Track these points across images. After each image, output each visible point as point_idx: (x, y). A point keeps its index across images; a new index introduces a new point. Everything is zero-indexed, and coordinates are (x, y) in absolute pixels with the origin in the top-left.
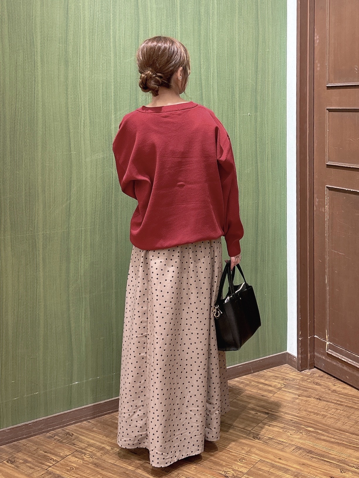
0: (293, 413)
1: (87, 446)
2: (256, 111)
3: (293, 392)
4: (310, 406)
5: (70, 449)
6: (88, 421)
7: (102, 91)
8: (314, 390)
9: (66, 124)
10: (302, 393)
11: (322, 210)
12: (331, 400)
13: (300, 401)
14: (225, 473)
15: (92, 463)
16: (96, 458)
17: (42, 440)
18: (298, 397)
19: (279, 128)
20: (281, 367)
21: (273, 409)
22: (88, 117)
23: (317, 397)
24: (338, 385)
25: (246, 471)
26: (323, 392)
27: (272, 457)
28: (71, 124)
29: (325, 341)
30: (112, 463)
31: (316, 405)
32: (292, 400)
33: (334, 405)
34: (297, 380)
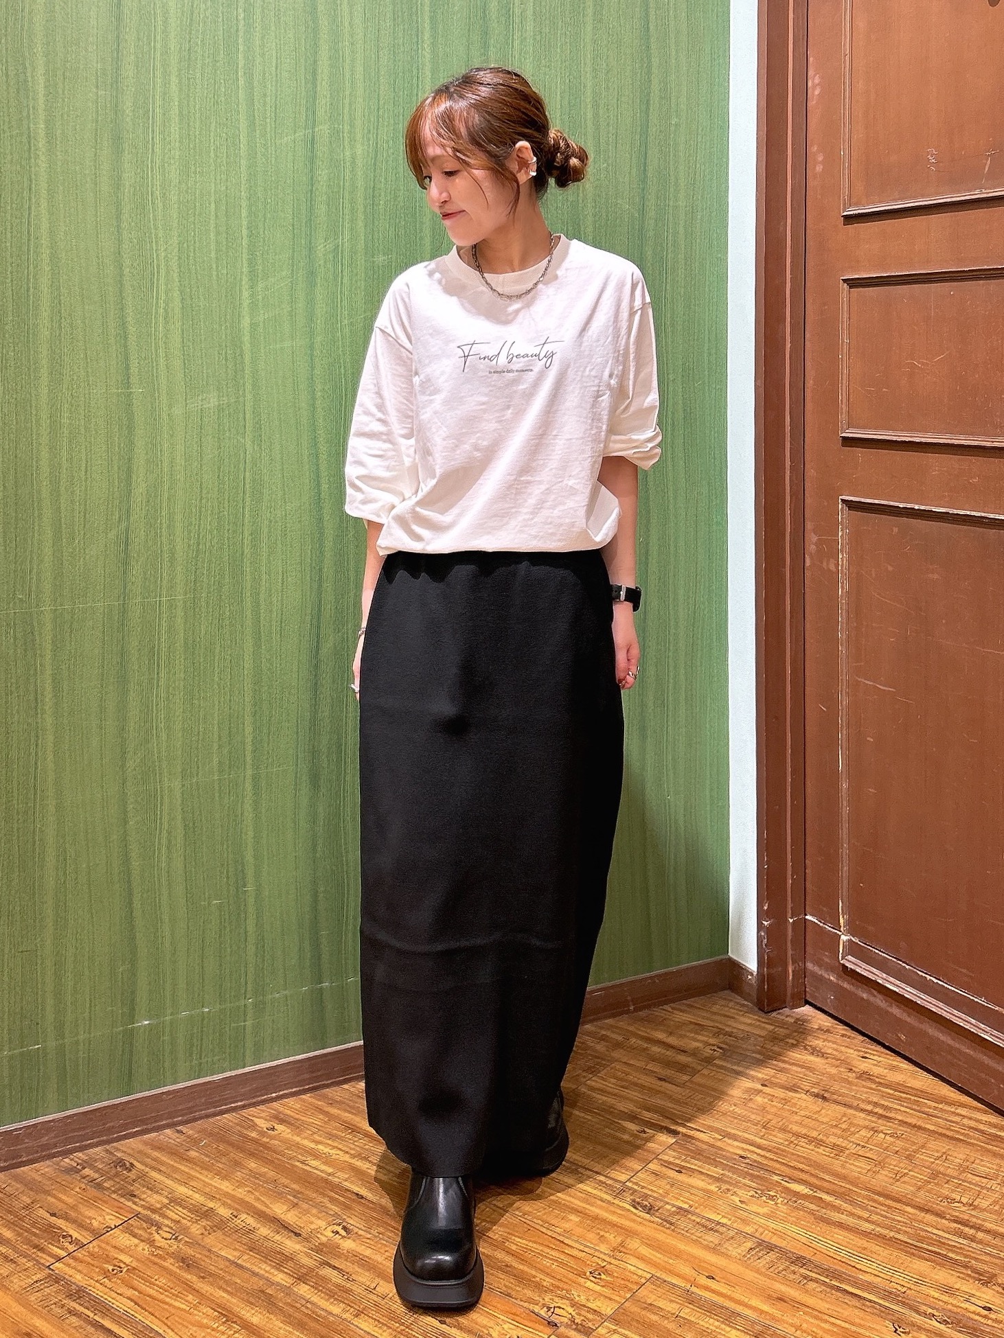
0: (745, 1135)
3: (748, 1073)
4: (797, 1118)
6: (179, 1128)
7: (216, 223)
8: (808, 1068)
9: (116, 312)
10: (773, 1076)
11: (827, 564)
12: (857, 1102)
13: (766, 1100)
15: (174, 1255)
16: (186, 1239)
18: (760, 1087)
19: (706, 338)
20: (711, 997)
21: (689, 1120)
22: (176, 294)
23: (816, 1091)
24: (875, 1058)
26: (832, 1077)
28: (129, 311)
29: (838, 932)
30: (230, 1260)
31: (814, 1113)
32: (745, 1096)
33: (865, 1119)
34: (759, 1039)
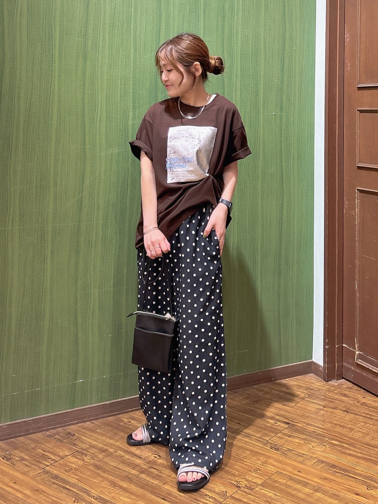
0: (316, 425)
1: (89, 447)
2: (281, 111)
3: (318, 402)
4: (336, 419)
5: (70, 449)
6: (92, 422)
7: (121, 87)
8: (342, 401)
9: (81, 119)
10: (328, 404)
11: (352, 212)
12: (360, 413)
13: (325, 412)
14: (238, 483)
15: (92, 465)
16: (97, 459)
17: (42, 439)
18: (323, 408)
19: (306, 128)
20: (306, 376)
21: (294, 419)
22: (104, 112)
23: (344, 409)
24: (368, 398)
25: (260, 482)
26: (351, 404)
27: (291, 469)
29: (355, 350)
30: (114, 466)
31: (343, 417)
32: (317, 411)
33: (362, 419)
34: (323, 391)
